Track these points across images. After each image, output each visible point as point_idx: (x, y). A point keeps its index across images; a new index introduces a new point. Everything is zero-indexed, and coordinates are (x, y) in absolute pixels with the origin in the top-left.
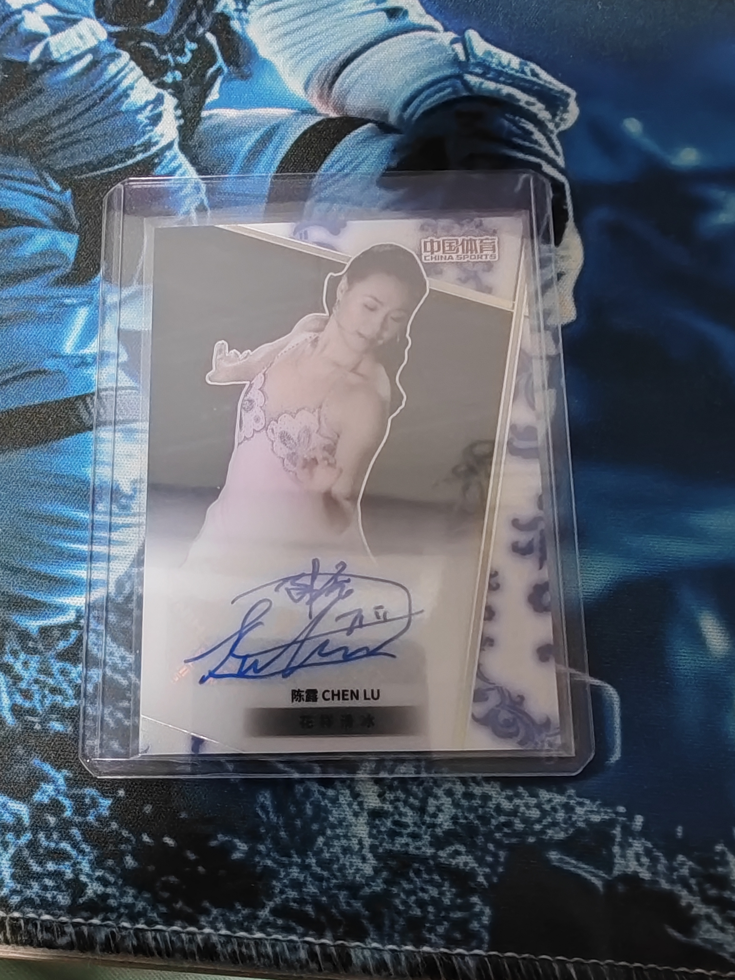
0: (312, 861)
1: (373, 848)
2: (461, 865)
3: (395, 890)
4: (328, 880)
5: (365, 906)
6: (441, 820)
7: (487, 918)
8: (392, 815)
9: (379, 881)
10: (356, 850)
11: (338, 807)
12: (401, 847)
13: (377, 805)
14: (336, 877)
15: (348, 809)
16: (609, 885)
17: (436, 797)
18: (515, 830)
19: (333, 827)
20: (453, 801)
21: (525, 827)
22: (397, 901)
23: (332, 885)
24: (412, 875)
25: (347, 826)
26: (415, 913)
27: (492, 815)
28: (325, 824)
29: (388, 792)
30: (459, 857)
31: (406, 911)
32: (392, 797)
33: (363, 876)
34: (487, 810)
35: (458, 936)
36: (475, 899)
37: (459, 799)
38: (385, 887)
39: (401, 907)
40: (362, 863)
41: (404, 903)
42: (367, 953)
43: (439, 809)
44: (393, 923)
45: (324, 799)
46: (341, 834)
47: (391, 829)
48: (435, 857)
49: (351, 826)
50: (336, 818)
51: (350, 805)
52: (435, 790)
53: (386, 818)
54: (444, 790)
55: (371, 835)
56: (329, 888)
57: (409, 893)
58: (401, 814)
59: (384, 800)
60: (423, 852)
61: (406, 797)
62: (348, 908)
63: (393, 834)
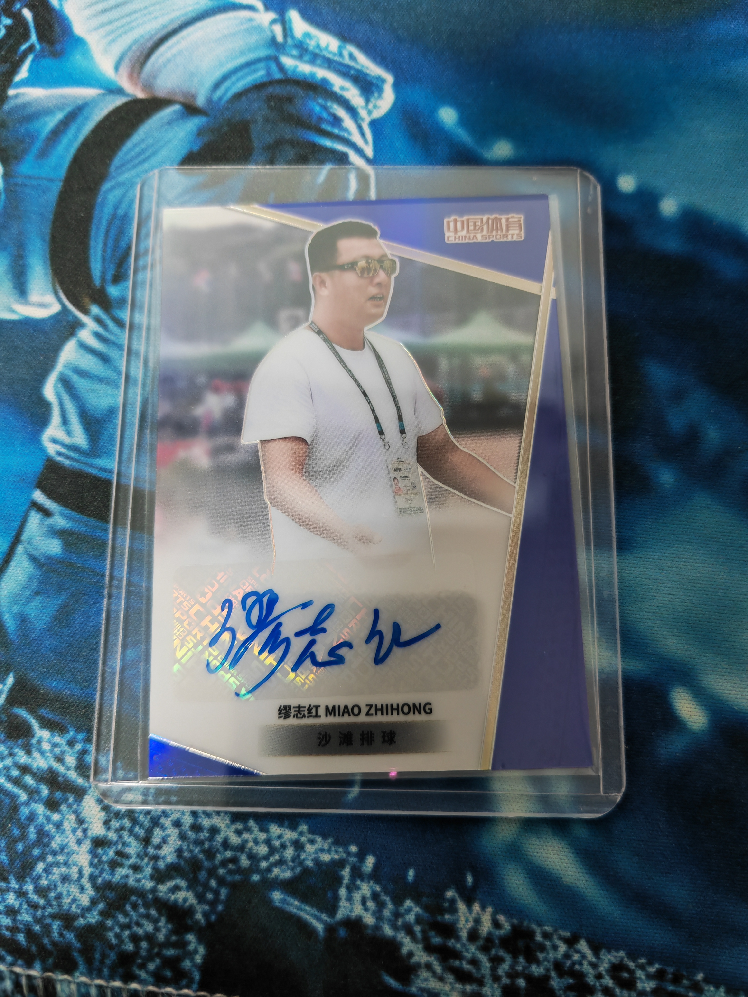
0: (29, 887)
1: (92, 878)
2: (181, 900)
3: (109, 923)
4: (44, 908)
5: (77, 936)
6: (165, 852)
7: (200, 957)
8: (116, 843)
9: (95, 913)
10: (76, 878)
11: (62, 833)
12: (121, 879)
13: (102, 834)
14: (51, 905)
15: (71, 836)
16: (330, 929)
17: (163, 828)
18: (240, 867)
19: (54, 853)
20: (180, 833)
21: (251, 864)
22: (111, 935)
23: (46, 914)
24: (128, 907)
25: (68, 853)
26: (127, 947)
27: (218, 850)
28: (47, 849)
29: (113, 820)
30: (180, 893)
31: (118, 946)
32: (118, 825)
33: (78, 906)
34: (214, 843)
35: (168, 974)
36: (191, 937)
37: (187, 830)
38: (100, 918)
39: (114, 941)
40: (80, 893)
41: (117, 936)
42: (73, 987)
43: (164, 841)
44: (104, 956)
45: (48, 823)
46: (62, 861)
47: (113, 859)
48: (154, 890)
49: (73, 854)
50: (58, 844)
51: (74, 831)
52: (163, 820)
53: (108, 847)
54: (172, 821)
55: (91, 864)
56: (43, 917)
57: (124, 927)
58: (124, 844)
59: (108, 829)
60: (143, 885)
61: (131, 827)
62: (61, 939)
63: (114, 865)
